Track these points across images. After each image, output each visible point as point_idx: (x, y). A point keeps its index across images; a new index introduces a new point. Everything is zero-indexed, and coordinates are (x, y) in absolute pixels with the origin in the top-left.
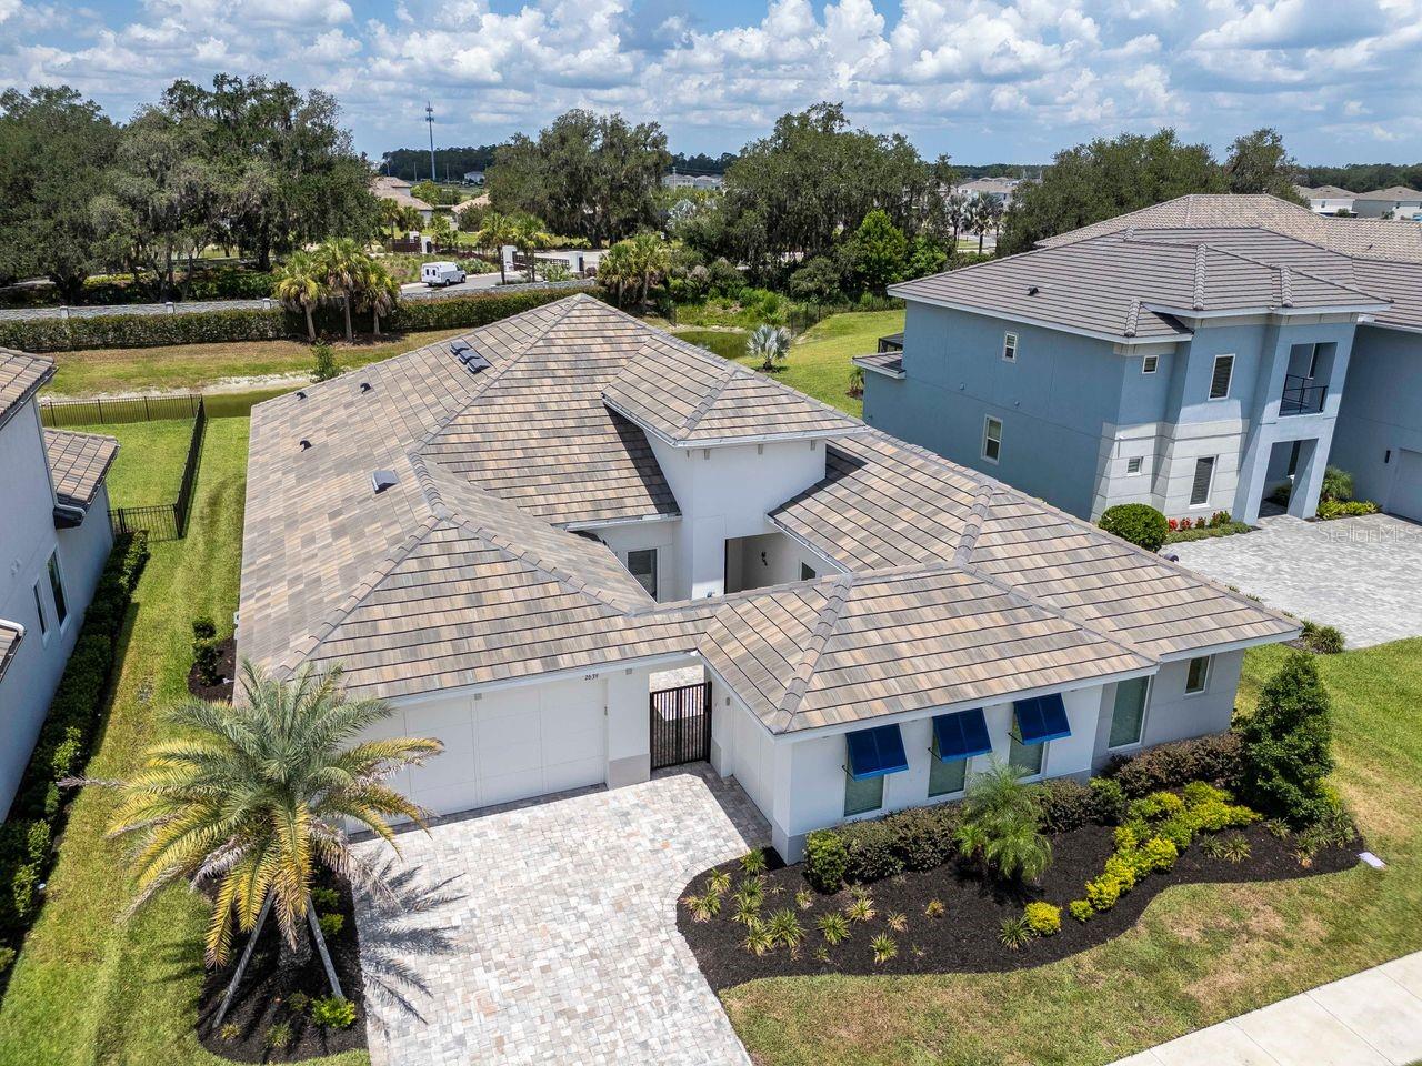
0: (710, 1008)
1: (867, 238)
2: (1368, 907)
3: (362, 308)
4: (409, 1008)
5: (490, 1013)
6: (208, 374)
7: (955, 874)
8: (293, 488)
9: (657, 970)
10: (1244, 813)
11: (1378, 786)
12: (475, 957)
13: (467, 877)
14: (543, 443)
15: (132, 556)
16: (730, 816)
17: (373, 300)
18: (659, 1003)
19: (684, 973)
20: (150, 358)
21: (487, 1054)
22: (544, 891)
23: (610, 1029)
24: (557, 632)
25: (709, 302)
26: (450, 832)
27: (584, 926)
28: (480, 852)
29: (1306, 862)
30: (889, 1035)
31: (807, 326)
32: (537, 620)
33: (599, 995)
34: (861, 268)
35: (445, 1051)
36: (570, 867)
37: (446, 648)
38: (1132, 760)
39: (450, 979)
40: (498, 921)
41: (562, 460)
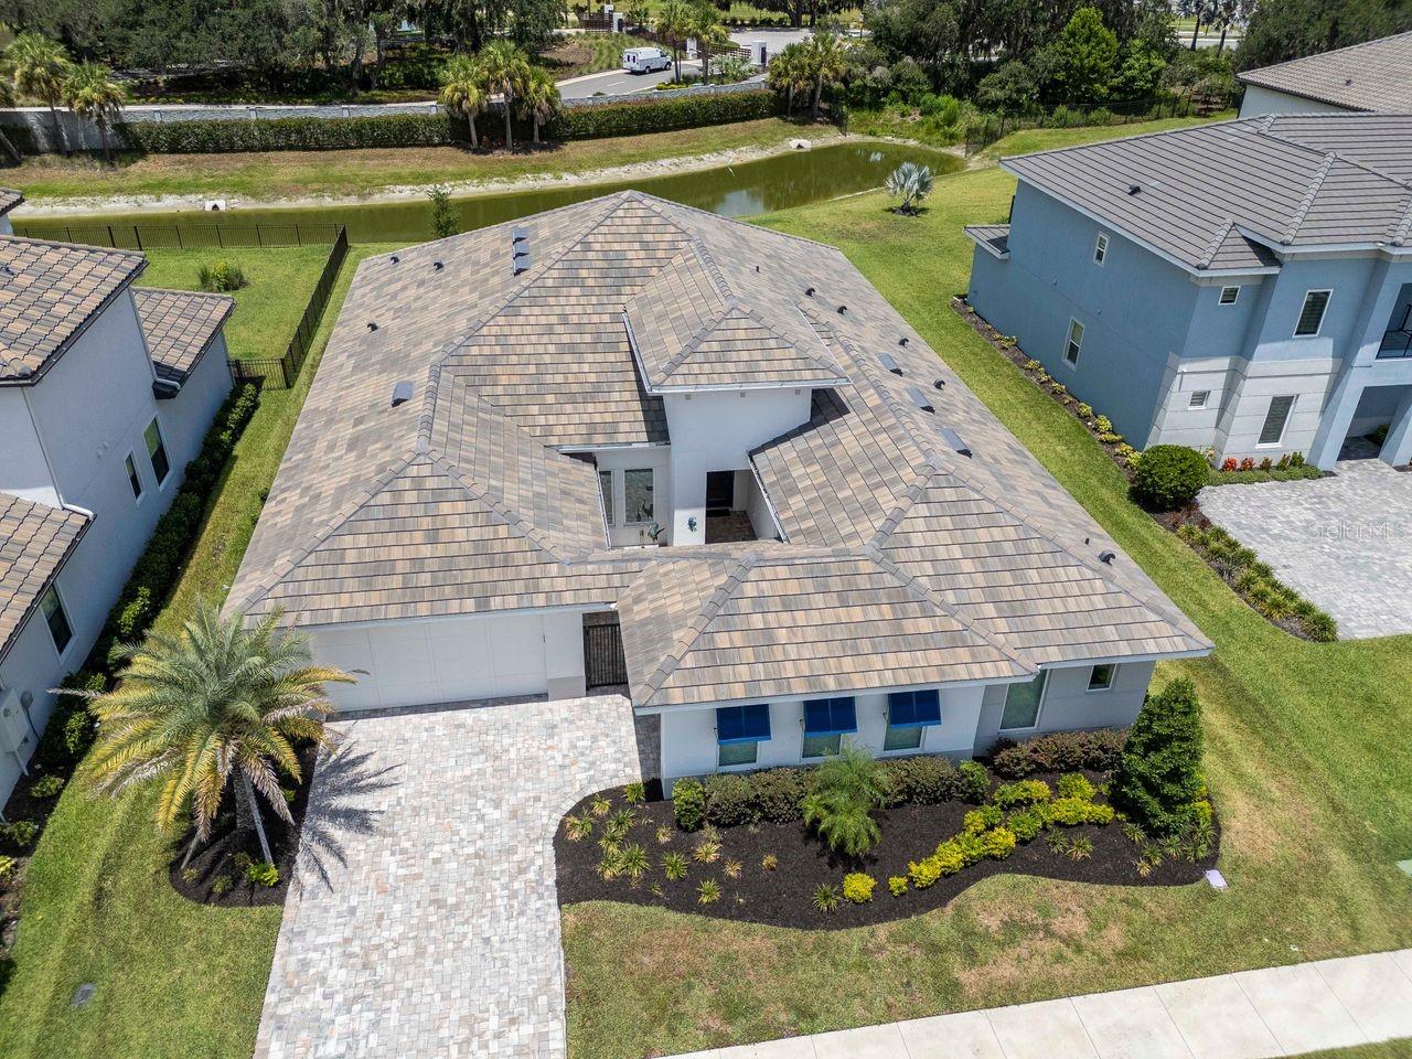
0: (550, 919)
1: (1072, 40)
2: (1180, 926)
3: (522, 116)
4: (325, 877)
5: (382, 891)
6: (376, 181)
7: (806, 831)
8: (347, 377)
9: (522, 878)
10: (1105, 812)
11: (1273, 801)
12: (388, 841)
13: (406, 767)
14: (557, 358)
15: (238, 410)
16: (639, 742)
17: (532, 107)
18: (512, 906)
19: (542, 884)
20: (328, 163)
21: (368, 926)
22: (460, 790)
23: (466, 922)
24: (496, 574)
25: (888, 107)
26: (407, 723)
27: (480, 827)
28: (424, 745)
29: (1145, 870)
30: (683, 968)
31: (985, 144)
32: (481, 561)
33: (469, 891)
34: (1061, 76)
35: (338, 917)
36: (490, 770)
37: (396, 581)
38: (1015, 746)
39: (362, 857)
40: (416, 812)
41: (571, 378)
